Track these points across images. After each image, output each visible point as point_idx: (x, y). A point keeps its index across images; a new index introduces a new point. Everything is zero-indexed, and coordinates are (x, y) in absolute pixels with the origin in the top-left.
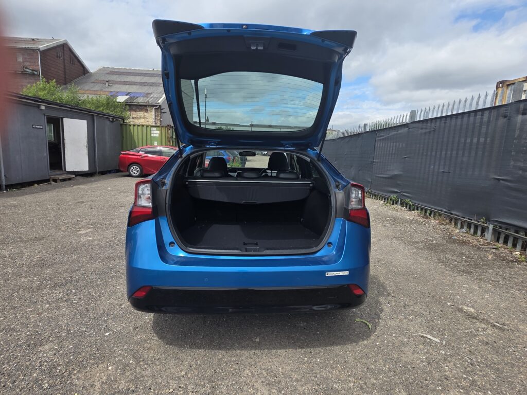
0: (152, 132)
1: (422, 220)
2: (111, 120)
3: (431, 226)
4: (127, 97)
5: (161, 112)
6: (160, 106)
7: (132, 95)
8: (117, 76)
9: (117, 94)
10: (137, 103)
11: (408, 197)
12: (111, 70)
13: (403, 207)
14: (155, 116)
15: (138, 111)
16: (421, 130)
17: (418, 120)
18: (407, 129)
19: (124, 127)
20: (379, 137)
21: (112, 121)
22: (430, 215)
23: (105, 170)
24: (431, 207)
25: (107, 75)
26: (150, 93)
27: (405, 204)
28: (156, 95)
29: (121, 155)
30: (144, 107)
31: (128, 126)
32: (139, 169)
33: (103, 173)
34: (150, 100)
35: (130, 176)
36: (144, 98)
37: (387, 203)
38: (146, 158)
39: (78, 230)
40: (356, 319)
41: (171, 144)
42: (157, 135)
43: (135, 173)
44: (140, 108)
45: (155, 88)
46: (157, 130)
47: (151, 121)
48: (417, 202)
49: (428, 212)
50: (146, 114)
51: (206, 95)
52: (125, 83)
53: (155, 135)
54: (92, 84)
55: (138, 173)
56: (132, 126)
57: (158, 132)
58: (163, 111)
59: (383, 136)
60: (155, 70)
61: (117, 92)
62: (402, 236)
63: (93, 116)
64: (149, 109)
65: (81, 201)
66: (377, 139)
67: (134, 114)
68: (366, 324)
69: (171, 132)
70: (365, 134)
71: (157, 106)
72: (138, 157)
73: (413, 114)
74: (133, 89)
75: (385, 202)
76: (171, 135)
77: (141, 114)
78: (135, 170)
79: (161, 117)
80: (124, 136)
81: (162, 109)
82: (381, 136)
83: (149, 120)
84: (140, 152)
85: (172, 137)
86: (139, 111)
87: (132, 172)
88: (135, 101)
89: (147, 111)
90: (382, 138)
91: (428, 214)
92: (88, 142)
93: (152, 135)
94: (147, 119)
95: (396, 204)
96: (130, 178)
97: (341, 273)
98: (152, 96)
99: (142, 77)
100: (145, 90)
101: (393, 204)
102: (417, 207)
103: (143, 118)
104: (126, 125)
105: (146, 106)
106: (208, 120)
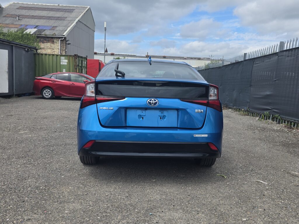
0: (61, 61)
1: (286, 130)
2: (26, 50)
3: (292, 134)
4: (36, 30)
5: (66, 44)
6: (65, 38)
7: (40, 28)
8: (26, 11)
9: (27, 27)
10: (44, 35)
11: (277, 113)
12: (20, 5)
13: (274, 121)
14: (61, 47)
15: (45, 43)
16: (287, 58)
17: (285, 49)
18: (277, 56)
19: (37, 56)
20: (255, 64)
21: (28, 51)
22: (294, 125)
23: (21, 93)
24: (295, 119)
25: (17, 10)
26: (56, 27)
27: (275, 119)
28: (61, 28)
29: (36, 80)
30: (50, 39)
31: (40, 55)
32: (50, 92)
33: (19, 96)
34: (57, 33)
35: (44, 98)
36: (51, 31)
37: (262, 119)
38: (57, 83)
39: (18, 131)
40: (217, 175)
41: (78, 71)
42: (66, 64)
43: (47, 96)
44: (47, 39)
45: (60, 22)
46: (65, 59)
47: (57, 52)
48: (284, 117)
49: (293, 123)
50: (52, 45)
51: (105, 28)
52: (33, 17)
53: (64, 64)
54: (4, 18)
55: (50, 96)
56: (44, 55)
57: (67, 61)
58: (67, 43)
59: (259, 63)
60: (60, 5)
61: (27, 26)
62: (266, 138)
63: (12, 46)
64: (55, 40)
65: (10, 114)
66: (254, 65)
67: (42, 45)
68: (223, 176)
69: (78, 61)
70: (244, 62)
71: (62, 38)
72: (50, 82)
73: (282, 44)
74: (41, 23)
75: (260, 118)
76: (78, 64)
77: (49, 45)
78: (47, 93)
79: (66, 48)
80: (37, 64)
81: (67, 41)
82: (257, 63)
83: (55, 50)
84: (52, 78)
85: (79, 66)
86: (47, 43)
87: (44, 95)
88: (43, 33)
89: (53, 42)
90: (258, 65)
91: (292, 126)
92: (9, 69)
93: (61, 63)
94: (53, 49)
95: (269, 119)
96: (43, 100)
97: (203, 136)
98: (57, 29)
99: (49, 12)
100: (52, 23)
101: (266, 119)
102: (285, 121)
103: (50, 48)
104: (39, 54)
105: (52, 38)
106: (106, 51)
